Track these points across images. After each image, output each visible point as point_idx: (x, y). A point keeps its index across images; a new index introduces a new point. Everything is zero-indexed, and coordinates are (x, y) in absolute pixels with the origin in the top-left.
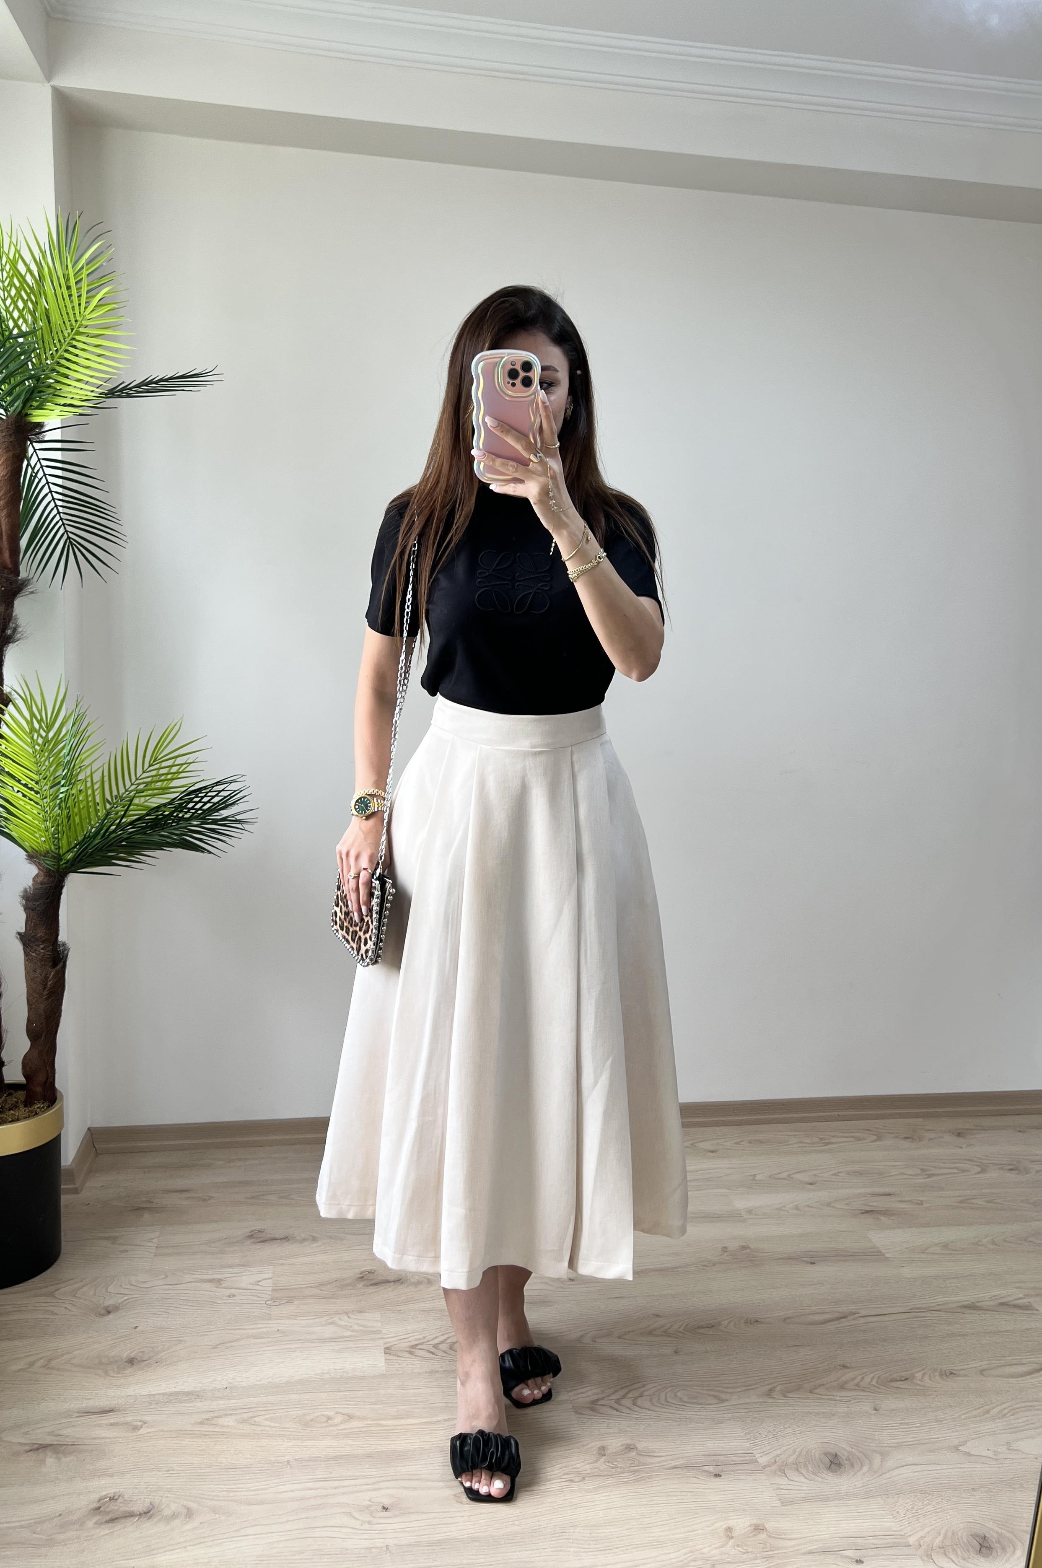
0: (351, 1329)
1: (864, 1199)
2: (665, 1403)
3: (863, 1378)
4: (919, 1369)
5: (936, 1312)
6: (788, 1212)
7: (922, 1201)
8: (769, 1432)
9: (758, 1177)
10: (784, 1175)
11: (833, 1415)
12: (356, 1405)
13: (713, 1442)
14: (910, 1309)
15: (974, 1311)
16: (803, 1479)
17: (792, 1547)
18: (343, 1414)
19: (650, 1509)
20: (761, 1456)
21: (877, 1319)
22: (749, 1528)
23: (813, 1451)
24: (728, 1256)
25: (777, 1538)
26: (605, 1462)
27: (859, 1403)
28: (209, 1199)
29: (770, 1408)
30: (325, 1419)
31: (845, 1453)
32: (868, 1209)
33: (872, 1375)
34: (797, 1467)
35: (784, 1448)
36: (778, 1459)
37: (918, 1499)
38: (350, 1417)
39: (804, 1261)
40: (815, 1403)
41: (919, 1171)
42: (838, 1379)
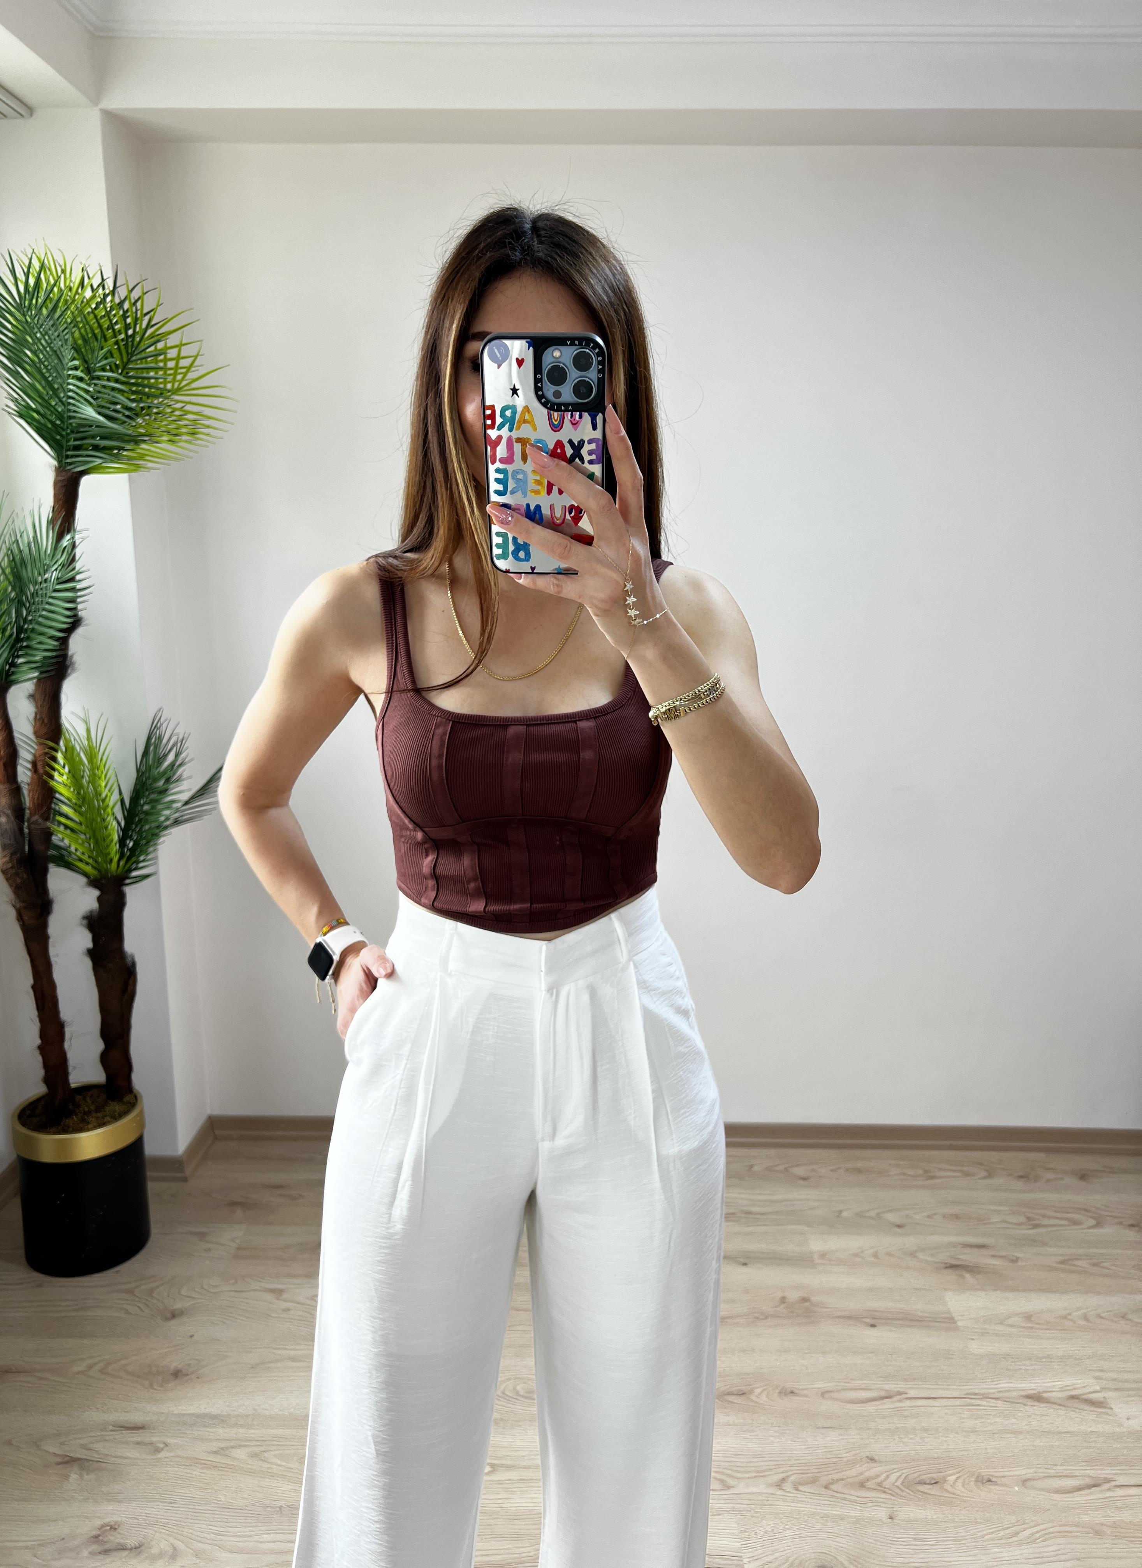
1: (955, 1250)
3: (888, 1477)
4: (953, 1471)
5: (994, 1401)
6: (866, 1259)
7: (1018, 1258)
8: (766, 1532)
9: (844, 1214)
10: (873, 1214)
11: (842, 1519)
14: (966, 1394)
15: (1036, 1403)
20: (749, 1562)
21: (924, 1402)
23: (807, 1563)
24: (785, 1307)
27: (876, 1508)
29: (776, 1503)
32: (955, 1262)
33: (898, 1474)
35: (777, 1555)
39: (866, 1323)
40: (829, 1503)
41: (1022, 1219)
42: (861, 1474)
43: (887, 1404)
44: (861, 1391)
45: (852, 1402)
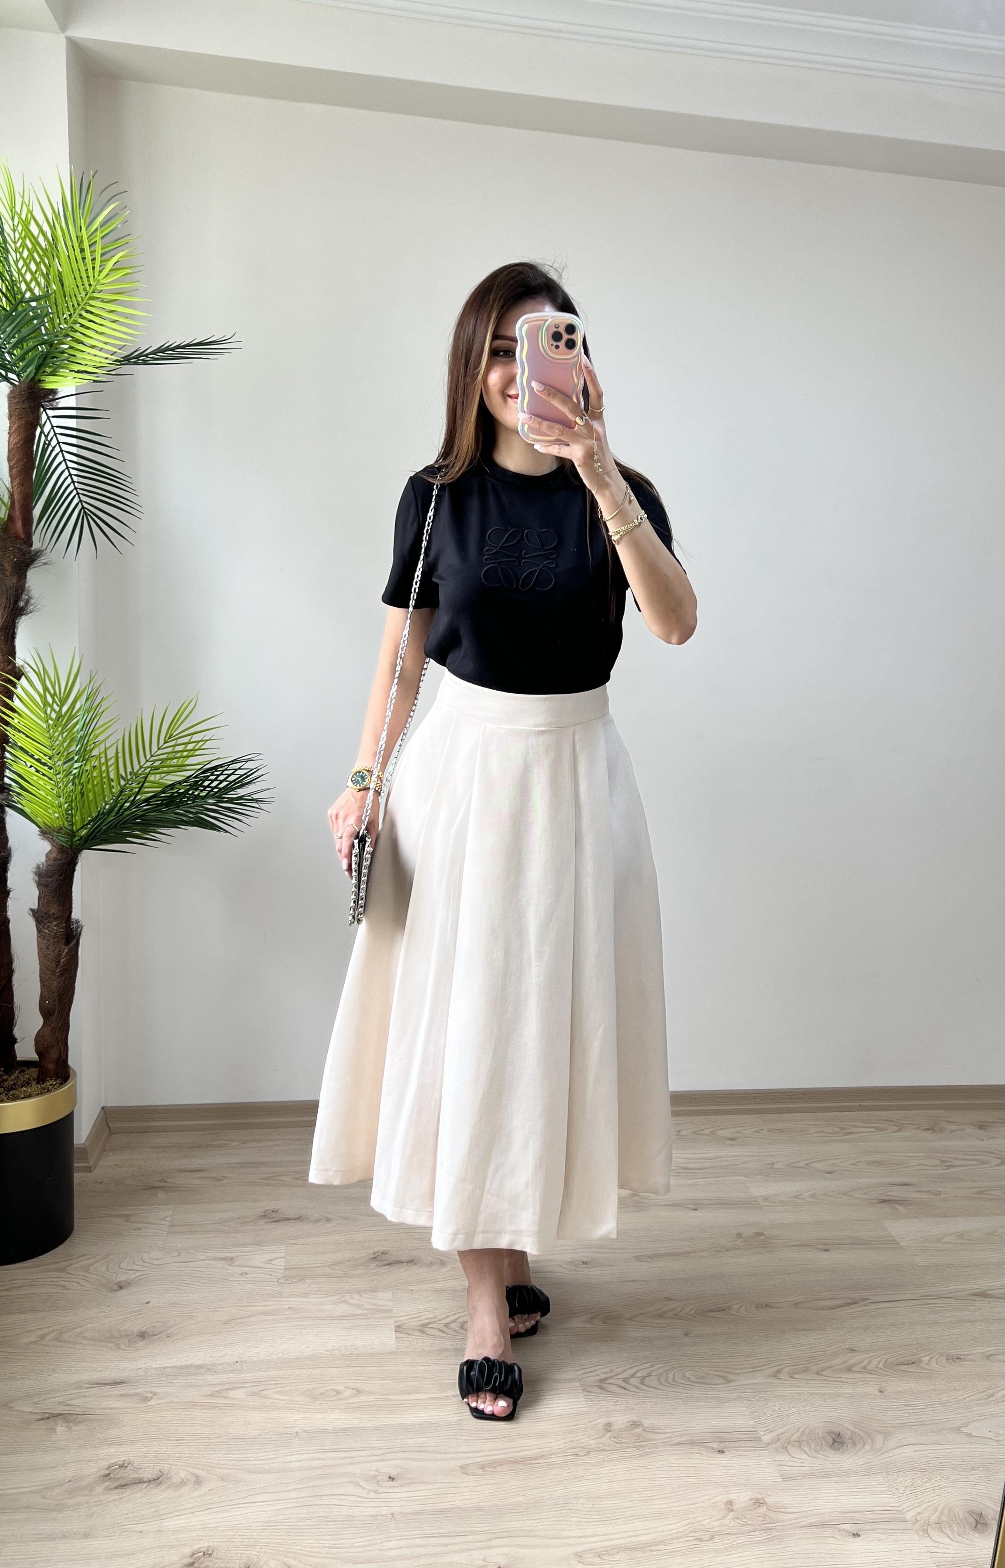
0: (362, 1307)
1: (883, 1188)
2: (674, 1383)
3: (870, 1362)
4: (927, 1353)
5: (948, 1299)
6: (804, 1200)
7: (940, 1192)
8: (774, 1411)
9: (776, 1166)
10: (802, 1164)
11: (839, 1396)
12: (365, 1380)
13: (718, 1420)
14: (921, 1296)
15: (985, 1299)
16: (805, 1456)
17: (791, 1520)
18: (352, 1389)
19: (653, 1482)
20: (765, 1434)
21: (887, 1304)
22: (749, 1502)
23: (818, 1430)
24: (742, 1242)
25: (776, 1511)
26: (610, 1437)
27: (865, 1385)
28: (223, 1179)
29: (775, 1389)
30: (334, 1393)
31: (849, 1433)
32: (886, 1198)
33: (879, 1359)
34: (799, 1443)
35: (789, 1426)
36: (781, 1436)
37: (919, 1477)
38: (359, 1392)
39: (817, 1248)
40: (822, 1385)
41: (938, 1162)
42: (846, 1362)
43: (855, 1309)
44: (830, 1300)
45: (823, 1309)
